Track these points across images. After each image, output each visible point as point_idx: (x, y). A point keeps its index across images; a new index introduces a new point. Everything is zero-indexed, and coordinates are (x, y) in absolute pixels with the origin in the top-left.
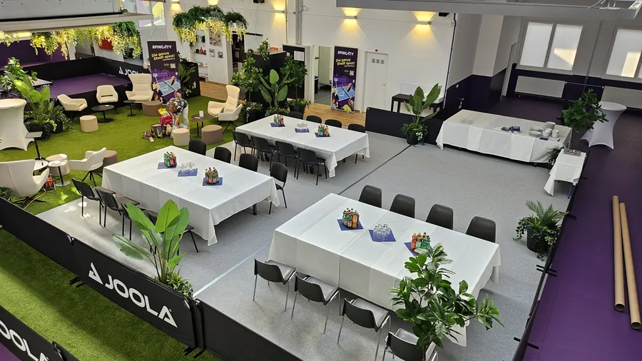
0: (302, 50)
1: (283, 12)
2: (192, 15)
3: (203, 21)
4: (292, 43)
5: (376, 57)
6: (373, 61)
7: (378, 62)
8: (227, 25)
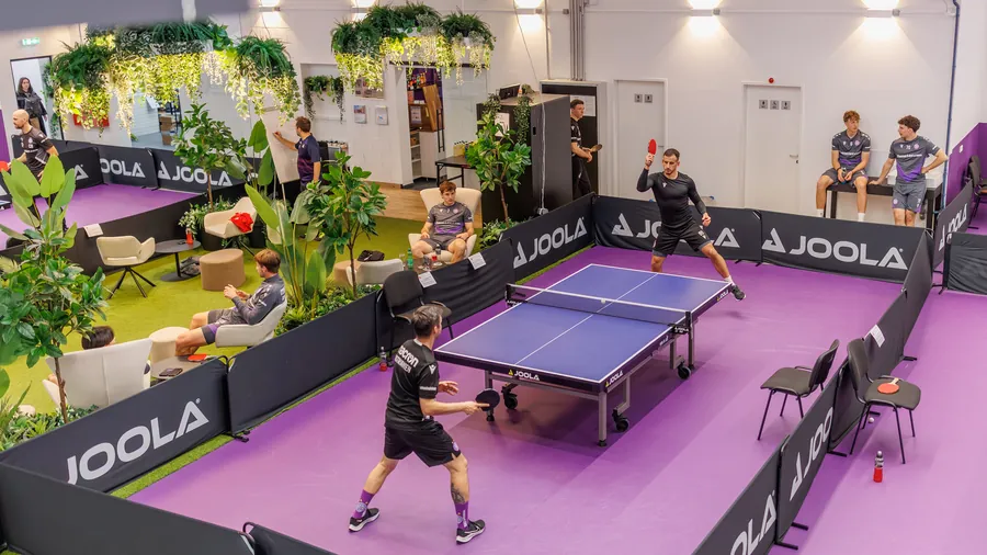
0: (591, 91)
1: (539, 11)
2: (375, 25)
3: (401, 37)
4: (563, 77)
5: (770, 96)
6: (763, 104)
7: (775, 105)
8: (449, 43)
